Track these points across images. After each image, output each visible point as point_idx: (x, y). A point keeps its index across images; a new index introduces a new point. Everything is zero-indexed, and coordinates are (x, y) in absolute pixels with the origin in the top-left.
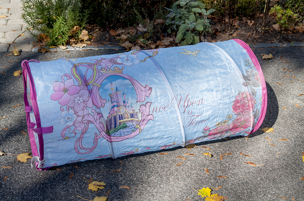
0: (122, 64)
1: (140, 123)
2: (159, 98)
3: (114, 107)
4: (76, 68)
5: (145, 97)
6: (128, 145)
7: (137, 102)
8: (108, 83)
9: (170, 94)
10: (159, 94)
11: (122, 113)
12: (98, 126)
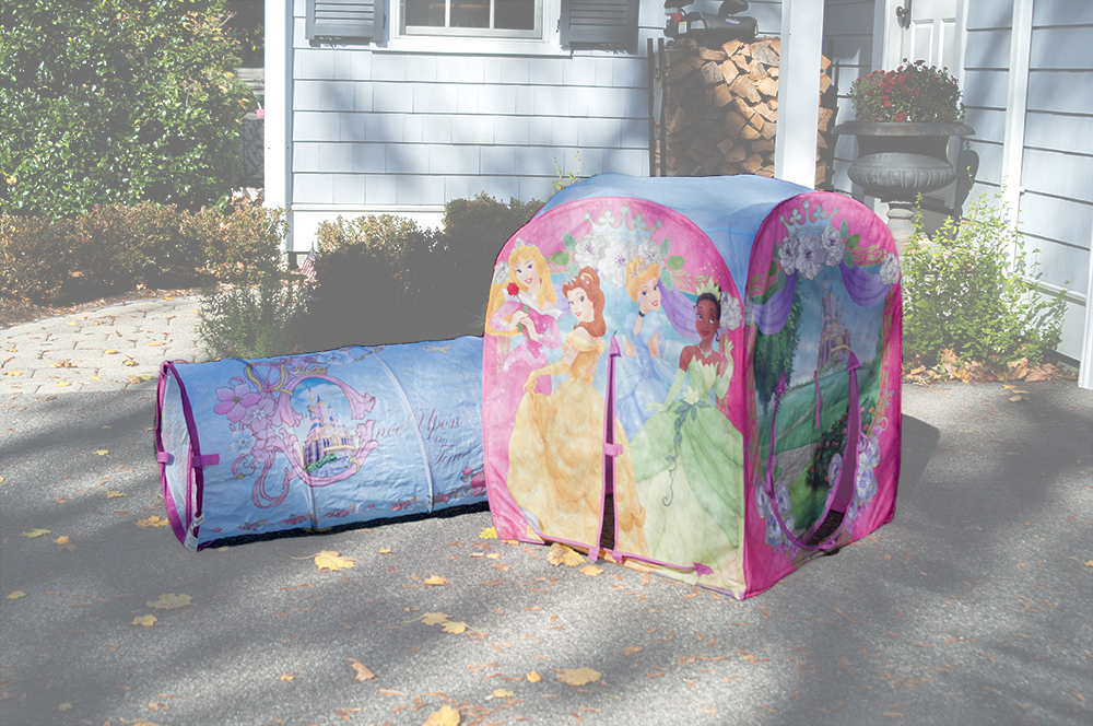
0: (325, 363)
1: (357, 454)
2: (388, 414)
3: (315, 425)
4: (252, 368)
5: (365, 412)
6: (338, 493)
7: (352, 420)
8: (305, 389)
9: (405, 407)
10: (387, 408)
11: (328, 437)
12: (291, 456)
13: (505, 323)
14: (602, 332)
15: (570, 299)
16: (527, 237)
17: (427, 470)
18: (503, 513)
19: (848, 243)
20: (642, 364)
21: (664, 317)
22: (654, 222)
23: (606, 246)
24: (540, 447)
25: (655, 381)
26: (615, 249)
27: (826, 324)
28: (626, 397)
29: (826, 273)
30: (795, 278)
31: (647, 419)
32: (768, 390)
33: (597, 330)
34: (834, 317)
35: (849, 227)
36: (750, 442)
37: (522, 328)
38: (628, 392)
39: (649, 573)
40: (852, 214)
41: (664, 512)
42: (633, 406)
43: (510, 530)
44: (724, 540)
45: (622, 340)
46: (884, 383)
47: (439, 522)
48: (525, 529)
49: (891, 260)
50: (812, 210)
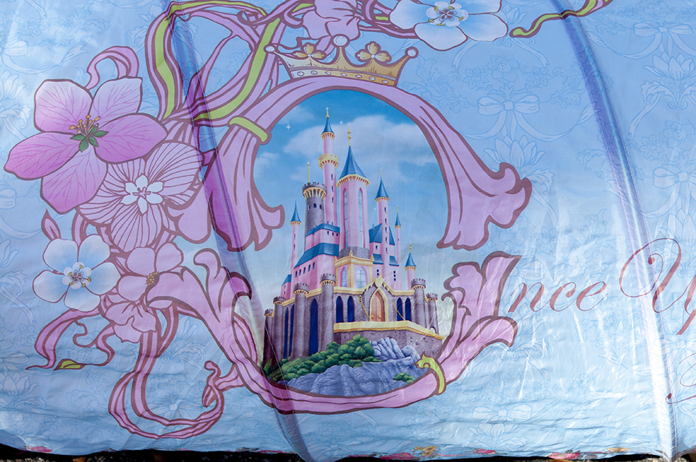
0: (410, 33)
1: (443, 347)
2: (563, 241)
4: (172, 25)
5: (491, 225)
7: (441, 245)
8: (310, 124)
9: (625, 228)
10: (563, 222)
11: (354, 290)
12: (225, 334)
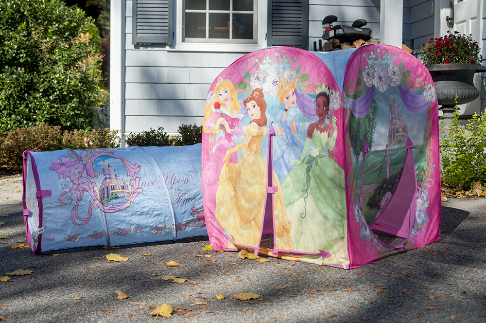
1: (131, 195)
2: (148, 175)
4: (72, 151)
5: (135, 173)
6: (120, 218)
7: (127, 176)
8: (101, 160)
9: (158, 171)
10: (147, 171)
11: (114, 185)
12: (92, 194)
13: (213, 125)
14: (265, 124)
15: (248, 108)
16: (224, 76)
17: (171, 206)
18: (214, 235)
19: (404, 75)
20: (287, 138)
21: (298, 110)
22: (292, 58)
23: (267, 76)
24: (233, 193)
25: (294, 147)
26: (272, 76)
27: (392, 119)
28: (279, 159)
29: (391, 90)
30: (372, 89)
31: (291, 170)
32: (358, 149)
33: (262, 122)
34: (397, 116)
35: (404, 66)
36: (349, 176)
37: (222, 127)
38: (280, 155)
39: (296, 261)
40: (406, 59)
41: (301, 222)
42: (283, 164)
43: (219, 245)
44: (336, 234)
45: (276, 127)
46: (429, 159)
47: (181, 245)
48: (227, 243)
49: (430, 88)
50: (382, 54)
